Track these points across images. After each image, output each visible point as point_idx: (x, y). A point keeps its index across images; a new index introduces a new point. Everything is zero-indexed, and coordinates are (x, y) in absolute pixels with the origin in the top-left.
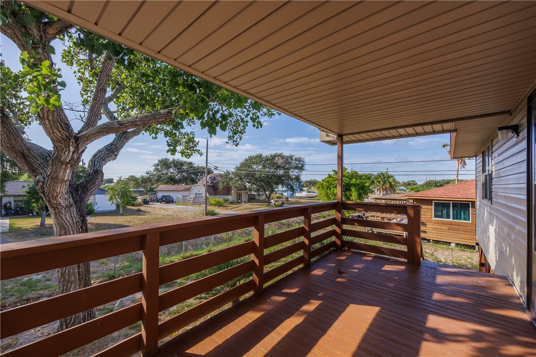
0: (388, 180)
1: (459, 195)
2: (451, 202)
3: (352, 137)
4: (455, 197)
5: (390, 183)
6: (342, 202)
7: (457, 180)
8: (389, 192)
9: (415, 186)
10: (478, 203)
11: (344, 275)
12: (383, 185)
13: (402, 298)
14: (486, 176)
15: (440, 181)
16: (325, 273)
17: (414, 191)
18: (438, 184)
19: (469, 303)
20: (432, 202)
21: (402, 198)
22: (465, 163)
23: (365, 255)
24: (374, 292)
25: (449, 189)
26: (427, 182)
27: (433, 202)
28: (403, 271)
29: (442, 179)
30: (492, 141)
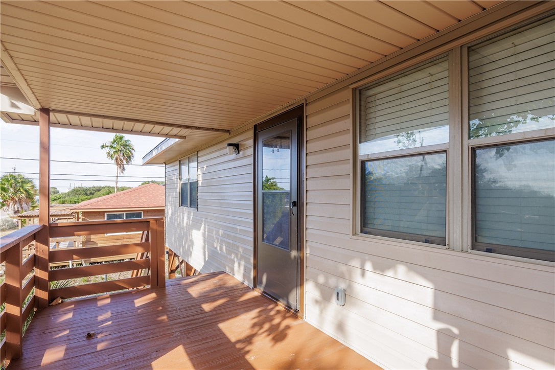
0: (22, 187)
1: (132, 205)
2: (125, 213)
3: (62, 118)
4: (129, 207)
5: (26, 191)
6: (49, 224)
7: (117, 187)
8: (24, 205)
9: (56, 195)
10: (169, 211)
11: (99, 336)
12: (15, 194)
13: (187, 325)
14: (185, 184)
15: (90, 188)
16: (67, 349)
17: (58, 201)
18: (88, 193)
19: (228, 301)
20: (104, 215)
21: (63, 213)
22: (124, 169)
23: (95, 300)
24: (158, 334)
25: (121, 197)
26: (74, 190)
27: (106, 214)
28: (157, 299)
29: (92, 186)
30: (198, 152)
